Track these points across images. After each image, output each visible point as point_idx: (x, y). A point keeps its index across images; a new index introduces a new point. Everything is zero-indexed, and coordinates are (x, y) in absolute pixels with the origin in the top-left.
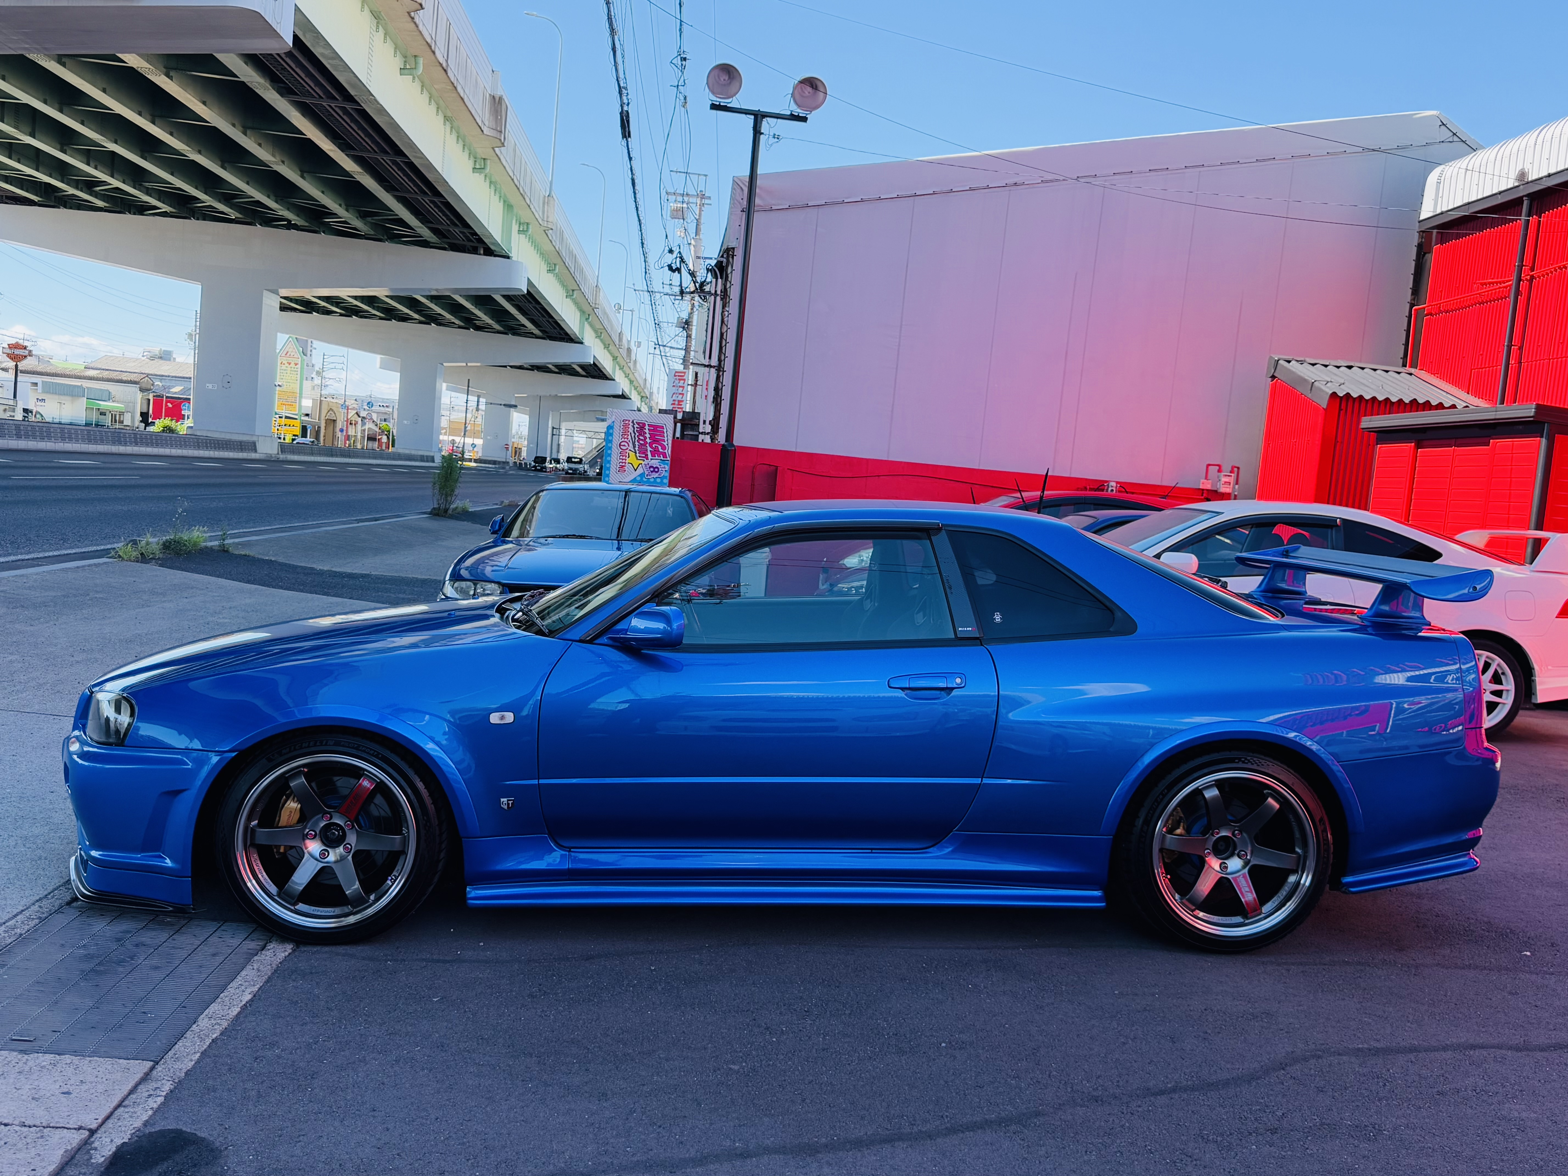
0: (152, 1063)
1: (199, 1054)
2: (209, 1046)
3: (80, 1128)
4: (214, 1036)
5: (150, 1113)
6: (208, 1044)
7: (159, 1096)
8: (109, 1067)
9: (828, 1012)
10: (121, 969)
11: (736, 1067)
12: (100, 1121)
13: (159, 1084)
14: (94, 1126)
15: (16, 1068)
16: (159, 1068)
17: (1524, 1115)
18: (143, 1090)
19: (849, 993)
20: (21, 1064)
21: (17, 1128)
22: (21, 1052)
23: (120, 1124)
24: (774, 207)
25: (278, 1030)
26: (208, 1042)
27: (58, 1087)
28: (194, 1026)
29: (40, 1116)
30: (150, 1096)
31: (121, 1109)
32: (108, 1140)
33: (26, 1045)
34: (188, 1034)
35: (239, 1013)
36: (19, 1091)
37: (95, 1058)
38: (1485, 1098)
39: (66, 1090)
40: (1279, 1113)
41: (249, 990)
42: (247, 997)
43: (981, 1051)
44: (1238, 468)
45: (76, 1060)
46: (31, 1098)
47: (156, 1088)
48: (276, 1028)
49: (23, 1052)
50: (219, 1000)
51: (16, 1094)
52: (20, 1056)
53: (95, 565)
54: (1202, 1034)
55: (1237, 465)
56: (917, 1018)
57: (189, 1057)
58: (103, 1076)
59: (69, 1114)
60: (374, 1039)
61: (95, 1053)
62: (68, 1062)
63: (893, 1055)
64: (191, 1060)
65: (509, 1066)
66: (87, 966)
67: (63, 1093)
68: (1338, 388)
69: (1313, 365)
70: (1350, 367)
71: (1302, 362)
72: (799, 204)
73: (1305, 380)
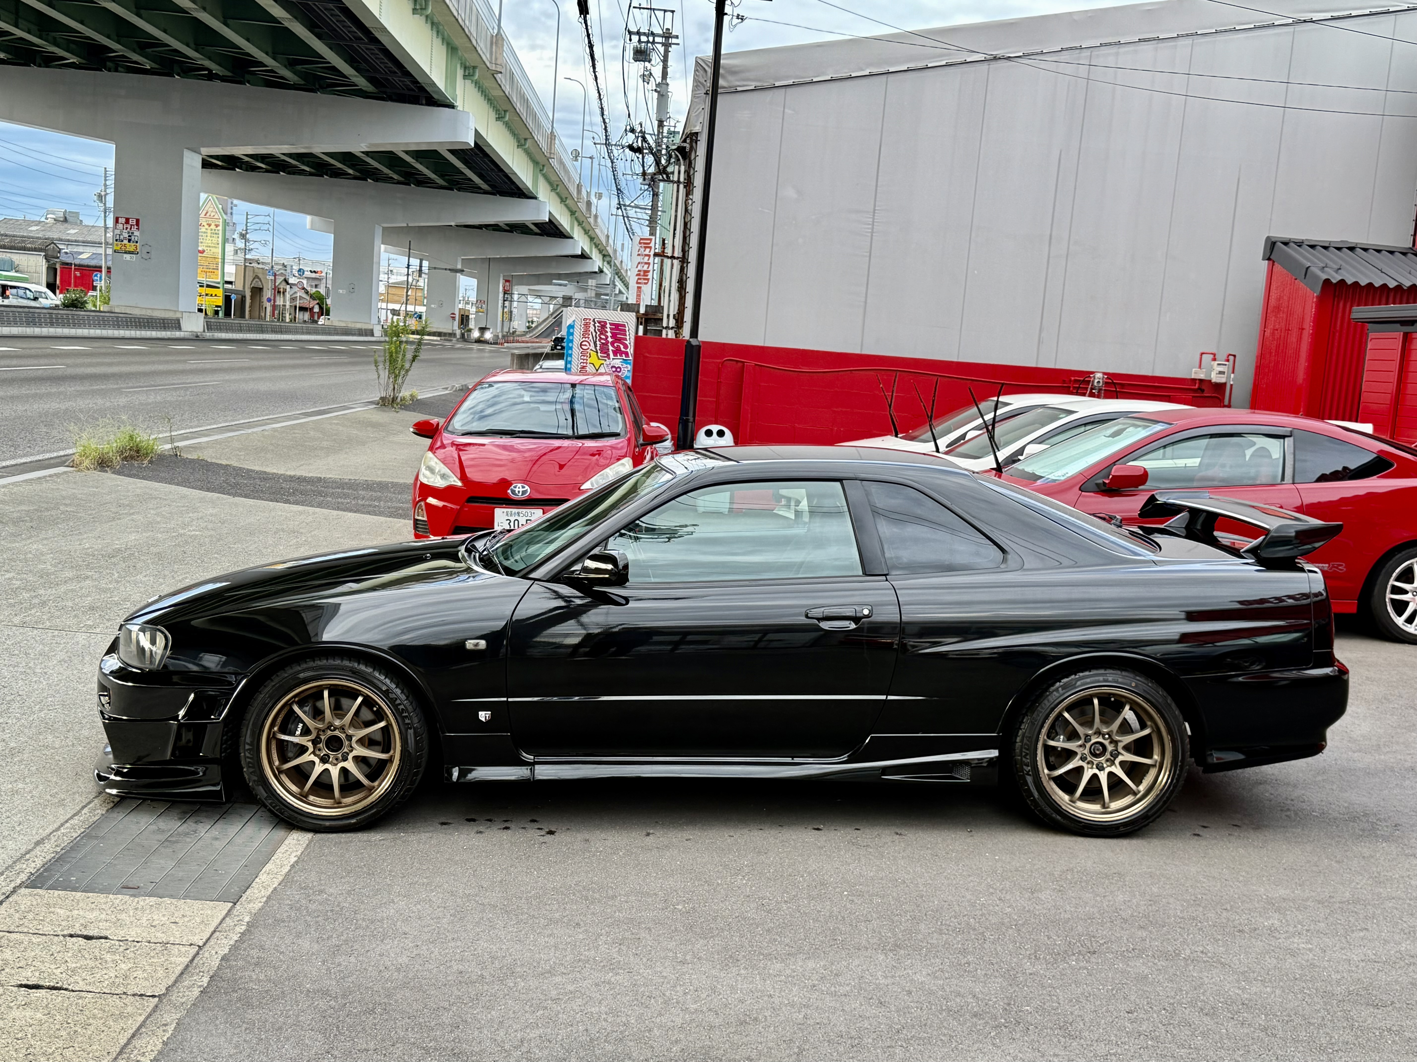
0: (232, 904)
1: (265, 899)
2: (272, 893)
3: (191, 945)
4: (274, 886)
5: (239, 935)
7: (242, 925)
8: (200, 906)
10: (188, 840)
12: (204, 940)
13: (241, 917)
14: (201, 944)
15: (132, 906)
16: (238, 907)
18: (229, 922)
20: (134, 904)
21: (147, 944)
22: (131, 896)
23: (219, 942)
24: (739, 89)
25: (323, 882)
26: (270, 890)
27: (167, 918)
28: (257, 880)
29: (162, 937)
30: (235, 925)
31: (217, 933)
32: (213, 952)
33: (132, 892)
34: (254, 884)
35: (290, 870)
36: (140, 921)
37: (188, 900)
39: (173, 921)
41: (294, 854)
42: (293, 859)
44: (1235, 356)
45: (173, 900)
46: (149, 925)
47: (238, 921)
48: (320, 880)
49: (134, 896)
50: (271, 862)
52: (132, 898)
53: (55, 474)
55: (1233, 353)
57: (258, 900)
58: (198, 912)
59: (180, 935)
61: (187, 897)
62: (169, 902)
64: (260, 902)
66: (163, 837)
67: (172, 923)
68: (1334, 274)
69: (1312, 247)
70: (1352, 249)
71: (1300, 244)
72: (766, 84)
73: (1301, 265)
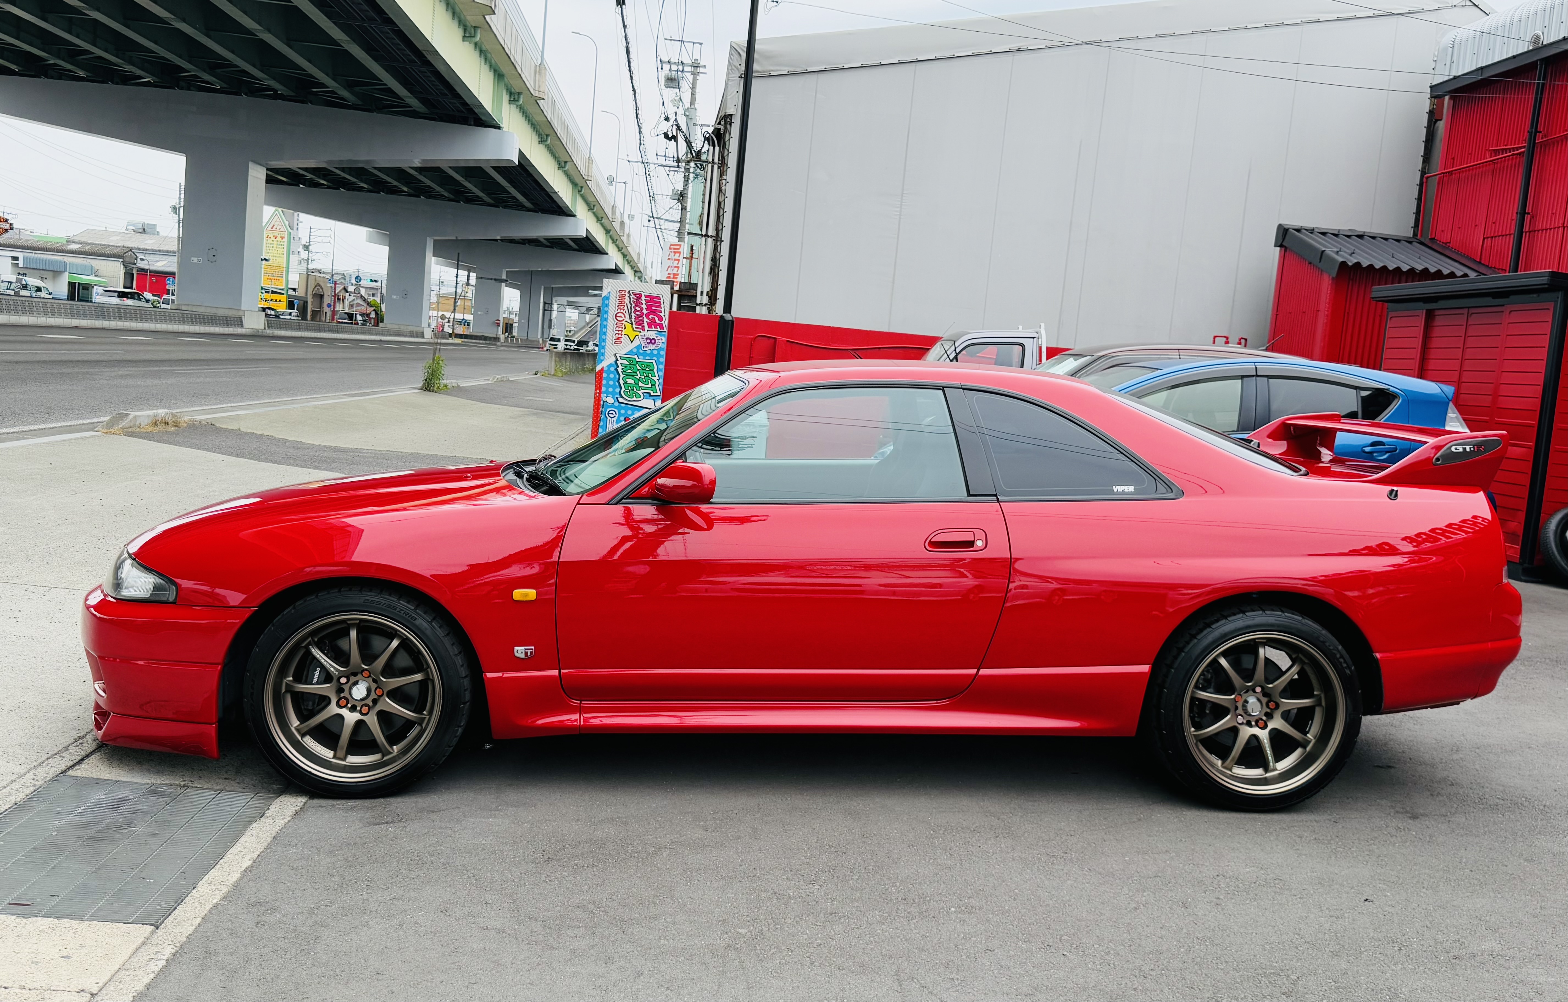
0: (152, 927)
1: (199, 920)
2: (210, 912)
3: (81, 991)
5: (152, 976)
6: (208, 909)
7: (160, 960)
8: (109, 931)
9: (835, 878)
10: (118, 836)
11: (743, 931)
12: (101, 985)
13: (160, 948)
14: (95, 990)
15: (14, 932)
16: (160, 932)
17: (1542, 979)
18: (143, 955)
19: (856, 859)
20: (19, 929)
21: (18, 991)
22: (19, 915)
23: (121, 987)
24: (773, 73)
25: (279, 896)
27: (58, 950)
28: (194, 891)
29: (40, 979)
30: (151, 959)
31: (122, 973)
33: (23, 910)
34: (188, 899)
35: (239, 879)
36: (18, 955)
37: (95, 922)
38: (1502, 961)
39: (65, 955)
40: (1294, 977)
42: (248, 863)
43: (991, 916)
44: (1246, 340)
45: (75, 923)
46: (30, 962)
47: (157, 952)
48: (276, 893)
49: (22, 916)
51: (15, 958)
52: (18, 920)
53: (82, 438)
54: (1215, 900)
55: (1245, 337)
56: (925, 883)
57: (190, 921)
58: (103, 940)
59: (68, 977)
60: (377, 904)
61: (94, 917)
62: (67, 926)
63: (902, 919)
64: (192, 925)
65: (515, 930)
66: (85, 833)
67: (62, 957)
68: (1349, 257)
69: (1324, 234)
70: (1361, 237)
71: (1312, 231)
72: (799, 70)
73: (1315, 249)
